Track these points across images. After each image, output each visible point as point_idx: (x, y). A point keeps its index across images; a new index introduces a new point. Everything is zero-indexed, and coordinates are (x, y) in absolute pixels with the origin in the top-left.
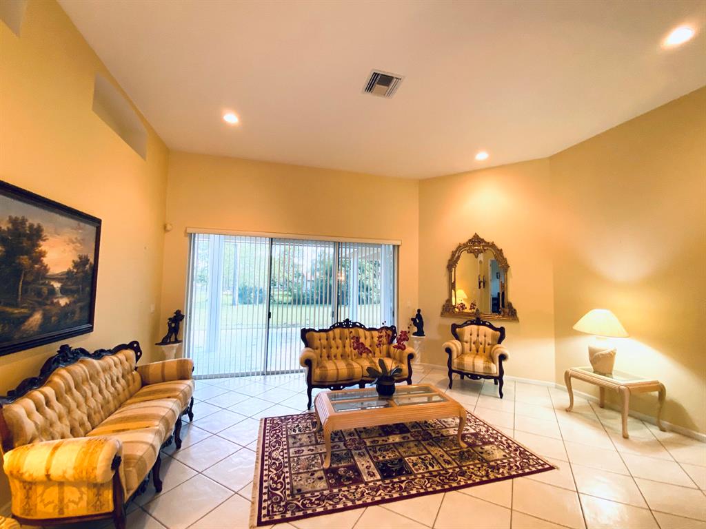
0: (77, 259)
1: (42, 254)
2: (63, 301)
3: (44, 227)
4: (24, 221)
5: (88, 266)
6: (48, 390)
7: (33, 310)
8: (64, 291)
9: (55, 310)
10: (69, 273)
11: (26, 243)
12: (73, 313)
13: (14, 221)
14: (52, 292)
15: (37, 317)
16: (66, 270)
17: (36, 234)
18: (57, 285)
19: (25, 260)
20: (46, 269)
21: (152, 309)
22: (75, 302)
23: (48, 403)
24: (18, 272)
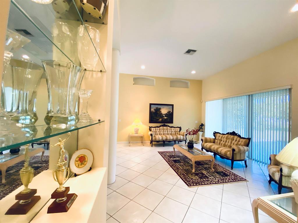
0: (168, 111)
1: (161, 111)
2: (165, 118)
3: (161, 107)
4: (158, 108)
5: (170, 113)
6: (158, 128)
7: (160, 119)
8: (165, 116)
9: (164, 119)
10: (166, 114)
11: (158, 110)
12: (168, 120)
13: (156, 108)
14: (163, 116)
15: (161, 119)
16: (166, 113)
17: (160, 109)
18: (164, 115)
19: (158, 112)
20: (162, 113)
21: (196, 122)
22: (168, 118)
23: (157, 129)
24: (157, 113)
